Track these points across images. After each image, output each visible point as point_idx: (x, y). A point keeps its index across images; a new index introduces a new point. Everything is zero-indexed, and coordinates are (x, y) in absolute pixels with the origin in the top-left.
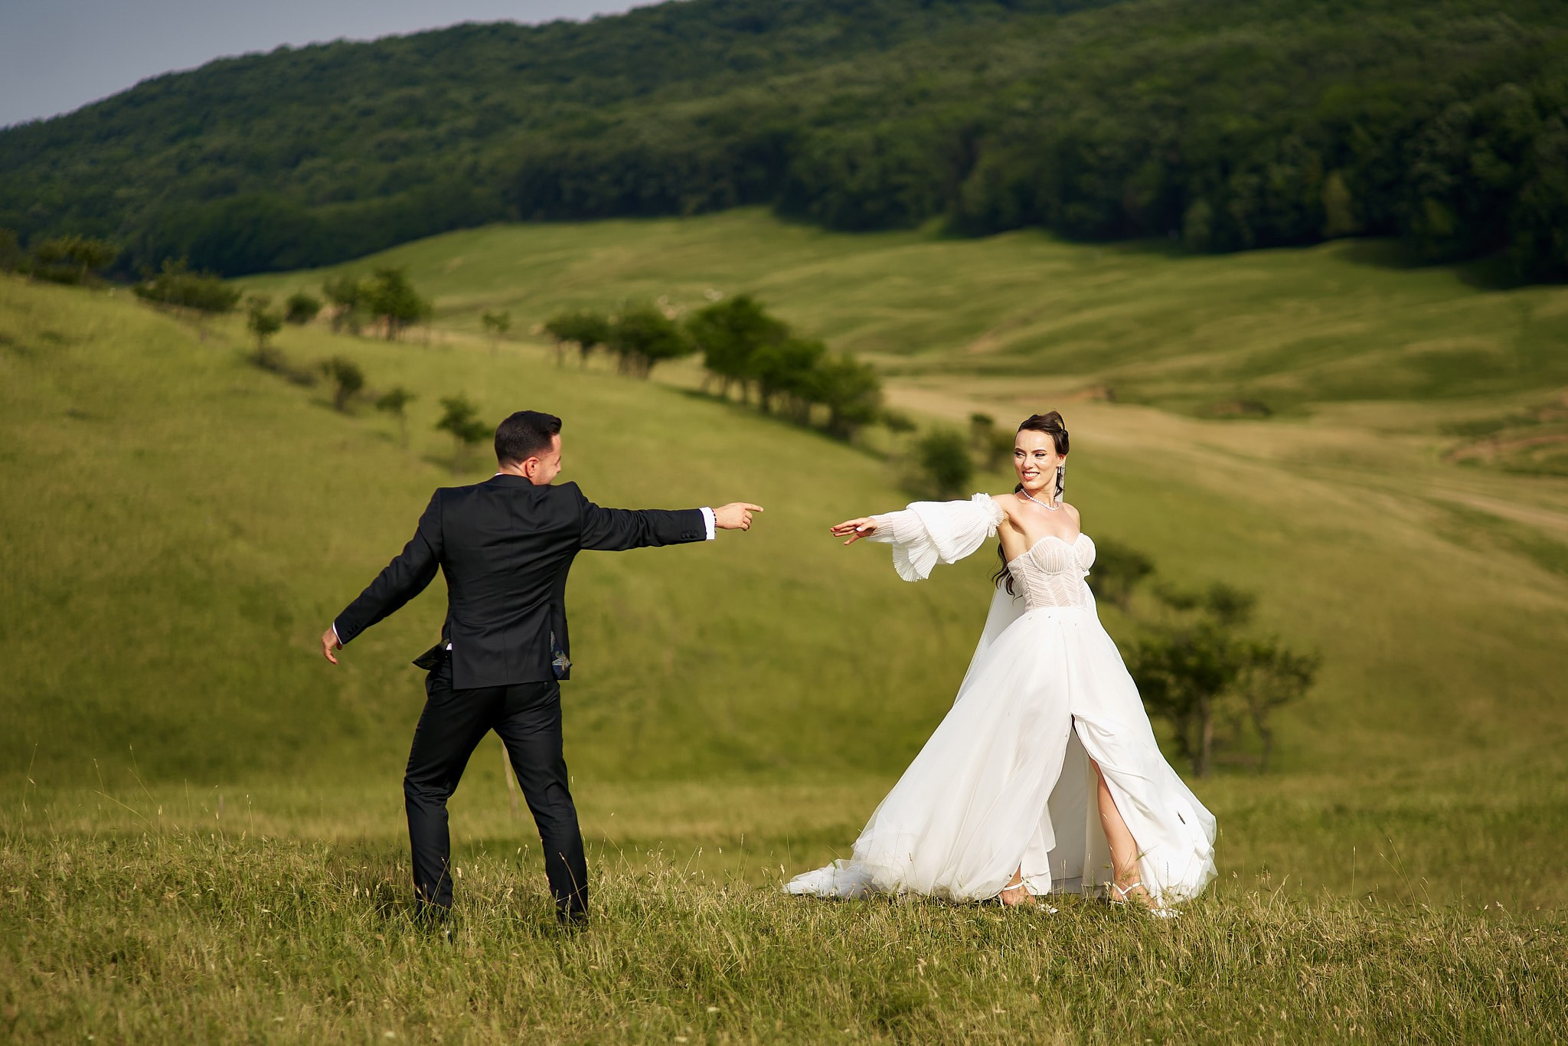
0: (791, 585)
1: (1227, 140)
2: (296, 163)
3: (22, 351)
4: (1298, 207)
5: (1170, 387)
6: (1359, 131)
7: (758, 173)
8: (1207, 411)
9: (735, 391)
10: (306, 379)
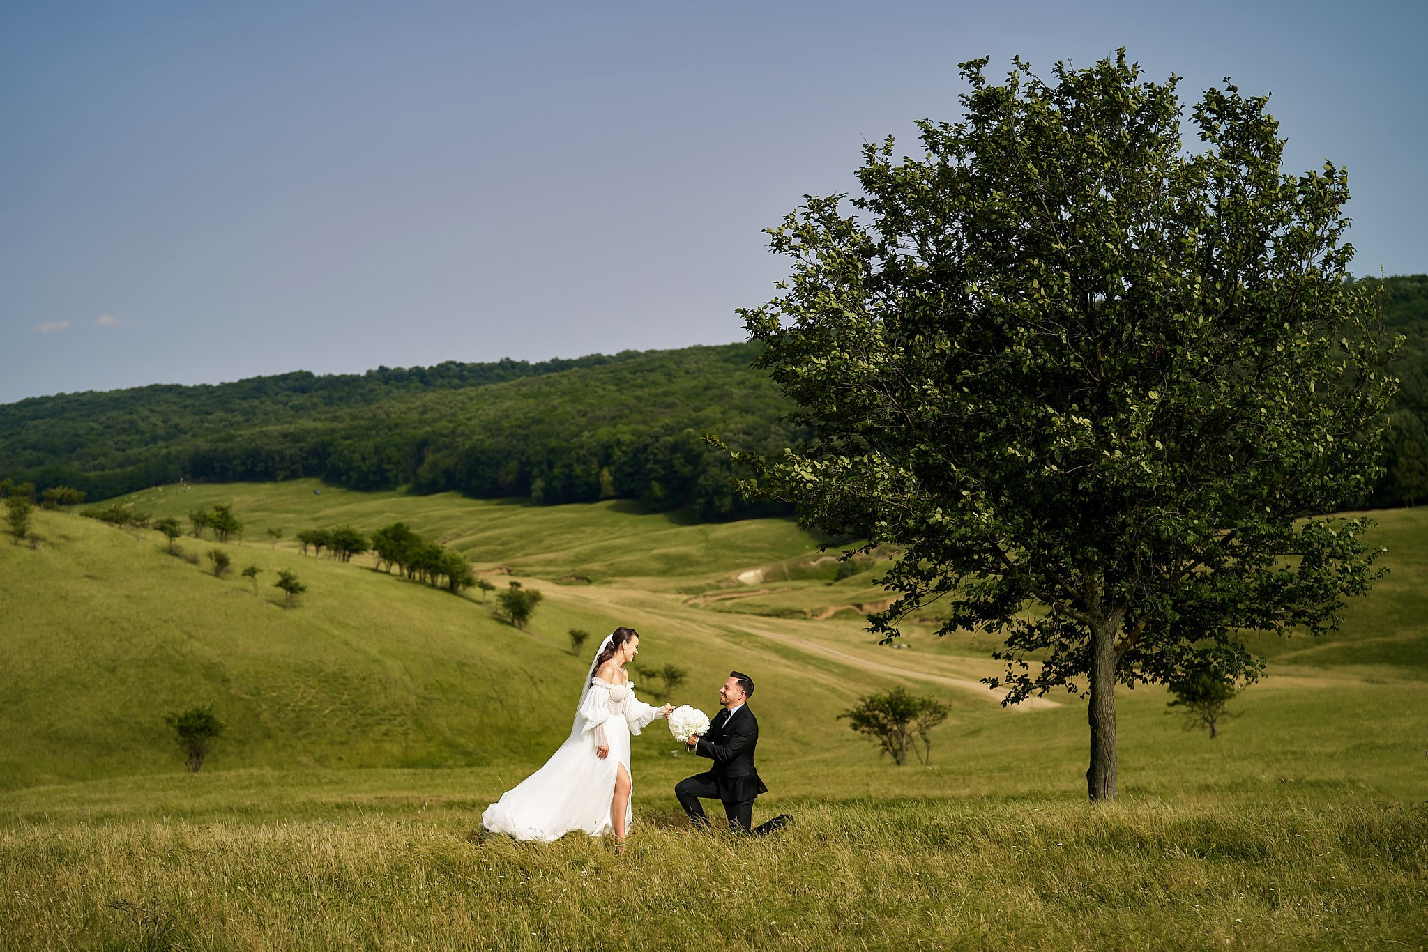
0: (461, 664)
1: (551, 451)
2: (74, 451)
3: (52, 544)
4: (587, 483)
5: (538, 569)
6: (616, 448)
7: (313, 462)
8: (559, 580)
9: (395, 569)
10: (194, 561)
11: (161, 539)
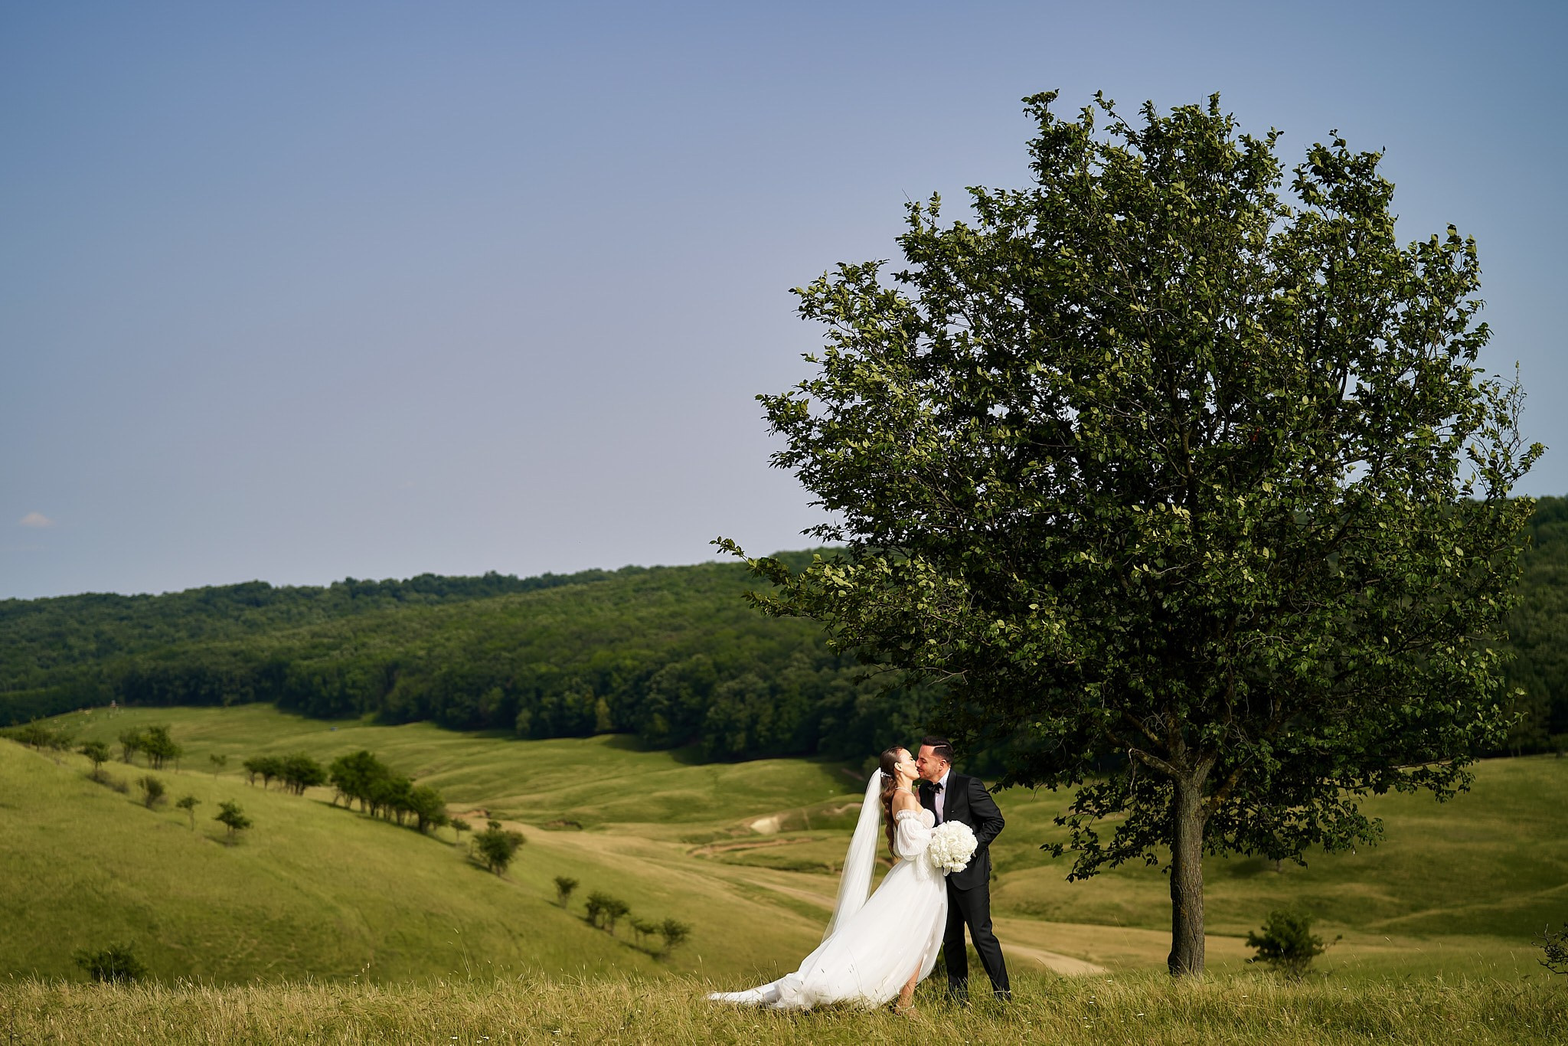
0: (429, 915)
1: (540, 677)
4: (580, 716)
5: (521, 811)
6: (615, 675)
7: (267, 684)
8: (545, 826)
9: (356, 804)
10: (122, 789)
11: (86, 764)
